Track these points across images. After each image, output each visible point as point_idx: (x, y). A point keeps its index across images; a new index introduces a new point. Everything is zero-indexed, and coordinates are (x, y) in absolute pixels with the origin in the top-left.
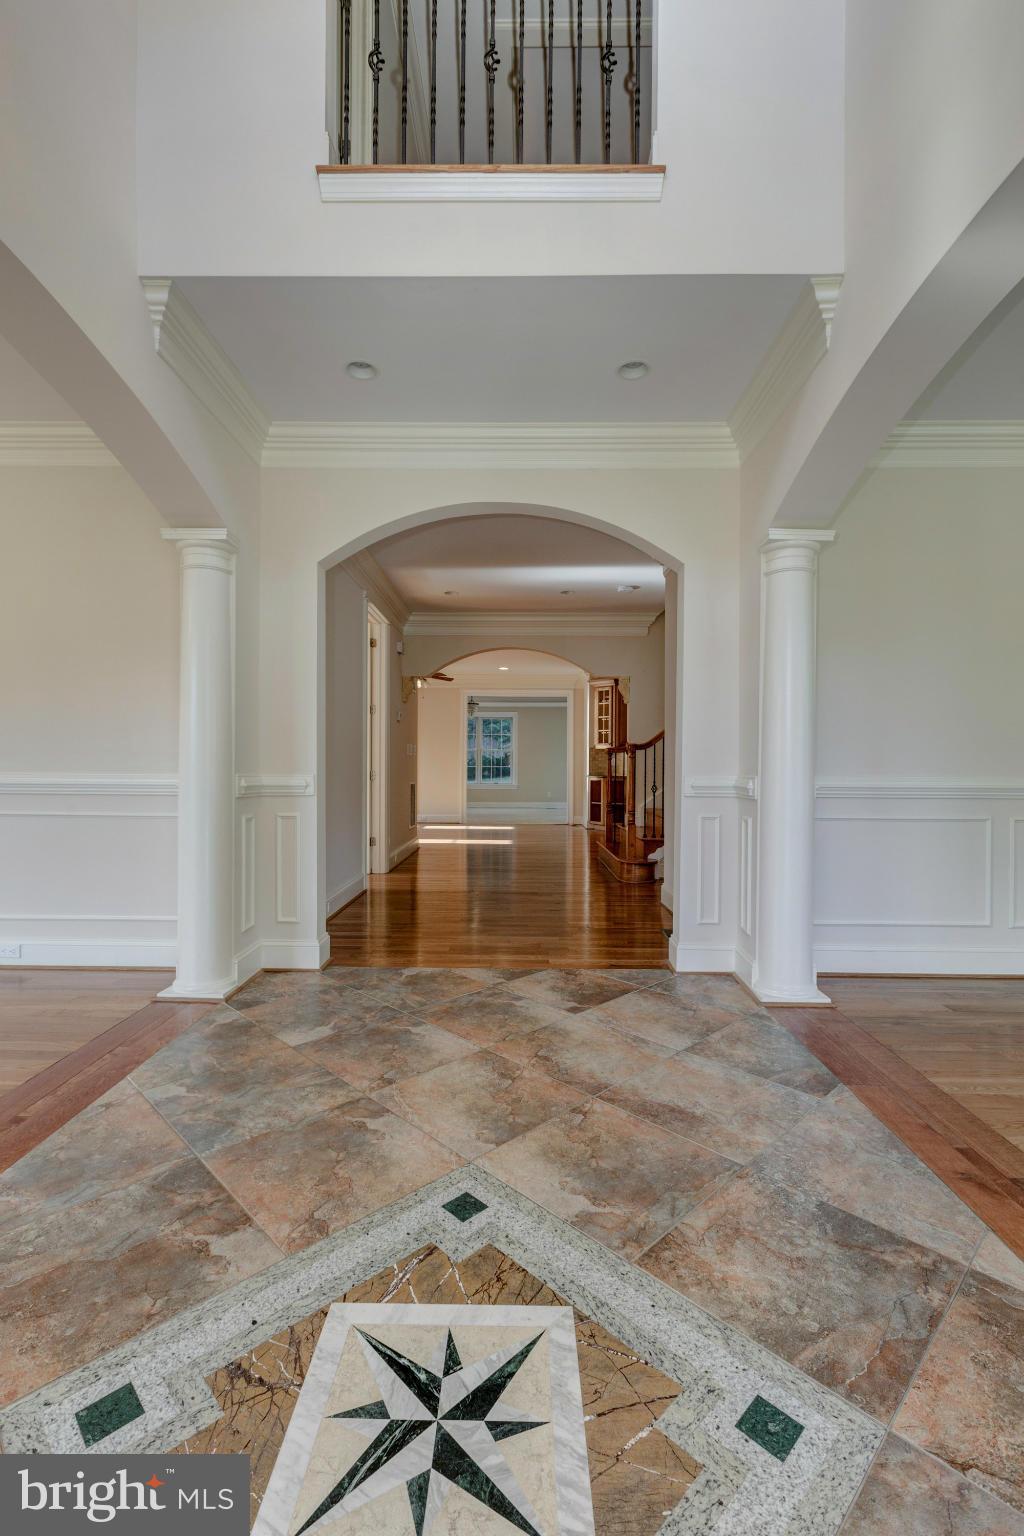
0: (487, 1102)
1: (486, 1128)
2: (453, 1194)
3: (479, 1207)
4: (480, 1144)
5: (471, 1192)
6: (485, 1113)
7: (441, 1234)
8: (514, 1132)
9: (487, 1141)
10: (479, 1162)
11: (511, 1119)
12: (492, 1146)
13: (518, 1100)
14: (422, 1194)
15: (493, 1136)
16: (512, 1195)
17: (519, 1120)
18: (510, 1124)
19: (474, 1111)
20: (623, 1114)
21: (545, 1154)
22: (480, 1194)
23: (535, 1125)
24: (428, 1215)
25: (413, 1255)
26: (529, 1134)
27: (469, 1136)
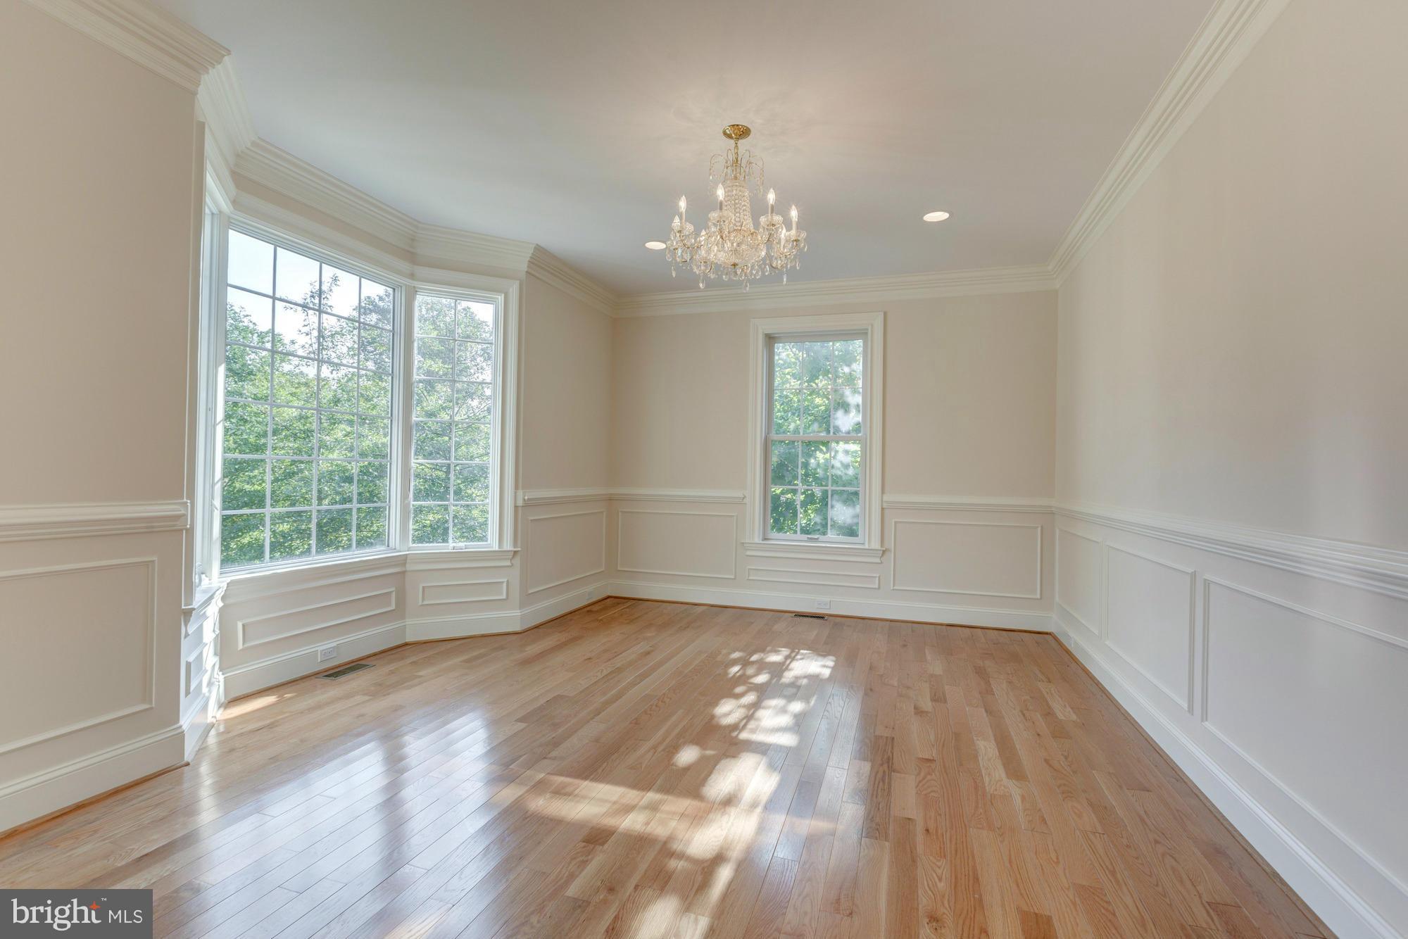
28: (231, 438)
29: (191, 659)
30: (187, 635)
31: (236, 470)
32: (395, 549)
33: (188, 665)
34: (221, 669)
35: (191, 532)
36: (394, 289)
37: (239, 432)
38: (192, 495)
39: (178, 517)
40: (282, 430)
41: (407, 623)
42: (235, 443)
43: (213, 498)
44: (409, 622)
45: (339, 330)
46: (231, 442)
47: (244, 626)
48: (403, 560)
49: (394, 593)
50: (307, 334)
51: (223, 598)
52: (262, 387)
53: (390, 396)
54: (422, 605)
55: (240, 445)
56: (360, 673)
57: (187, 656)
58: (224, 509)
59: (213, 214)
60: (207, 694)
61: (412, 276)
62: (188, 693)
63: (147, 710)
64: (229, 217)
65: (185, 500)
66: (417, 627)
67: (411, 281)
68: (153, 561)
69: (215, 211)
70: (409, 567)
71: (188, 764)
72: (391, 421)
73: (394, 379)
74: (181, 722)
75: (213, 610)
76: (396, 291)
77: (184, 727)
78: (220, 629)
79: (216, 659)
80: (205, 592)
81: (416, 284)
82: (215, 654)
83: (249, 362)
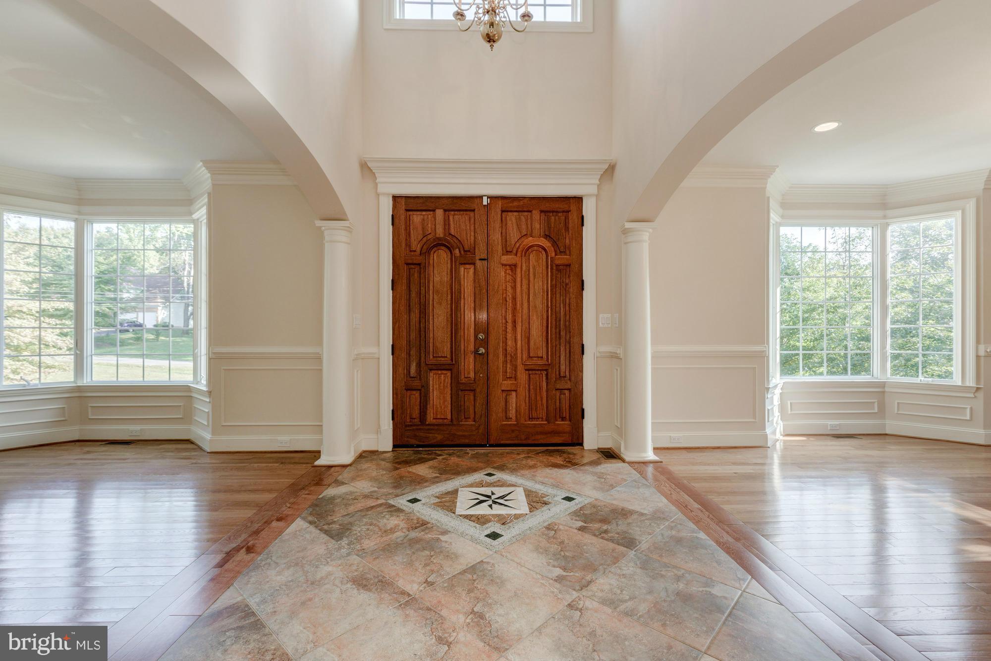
0: (492, 589)
1: (490, 570)
2: (500, 540)
3: (488, 536)
4: (492, 561)
5: (492, 541)
6: (492, 580)
7: (501, 528)
8: (473, 569)
9: (488, 563)
10: (491, 553)
11: (475, 576)
12: (485, 560)
13: (470, 591)
14: (514, 540)
15: (485, 566)
16: (473, 540)
17: (470, 576)
18: (475, 573)
19: (499, 582)
20: (401, 583)
21: (457, 557)
22: (489, 540)
23: (460, 573)
24: (508, 534)
25: (508, 523)
26: (465, 567)
27: (499, 566)
28: (788, 315)
29: (769, 408)
30: (767, 398)
31: (791, 333)
32: (877, 378)
33: (768, 410)
34: (781, 419)
35: (768, 357)
36: (873, 228)
37: (792, 311)
38: (768, 343)
39: (764, 351)
40: (819, 308)
41: (887, 422)
42: (790, 317)
43: (776, 345)
44: (888, 422)
45: (858, 235)
46: (787, 317)
47: (791, 403)
48: (883, 385)
49: (876, 403)
50: (834, 243)
51: (782, 389)
52: (806, 282)
53: (872, 288)
54: (897, 414)
55: (792, 319)
56: (852, 439)
57: (768, 407)
58: (780, 351)
59: (773, 224)
60: (776, 426)
61: (885, 217)
62: (768, 421)
63: (754, 422)
64: (780, 223)
65: (766, 345)
66: (892, 426)
67: (884, 220)
68: (755, 367)
69: (774, 223)
70: (887, 389)
71: (769, 447)
72: (873, 304)
73: (874, 280)
74: (767, 431)
75: (778, 391)
76: (874, 228)
77: (767, 433)
78: (781, 401)
79: (779, 414)
80: (774, 383)
81: (888, 221)
82: (779, 412)
83: (797, 267)
